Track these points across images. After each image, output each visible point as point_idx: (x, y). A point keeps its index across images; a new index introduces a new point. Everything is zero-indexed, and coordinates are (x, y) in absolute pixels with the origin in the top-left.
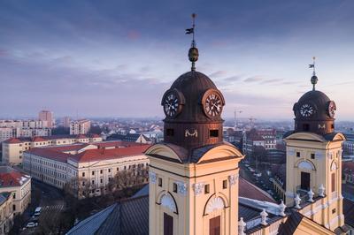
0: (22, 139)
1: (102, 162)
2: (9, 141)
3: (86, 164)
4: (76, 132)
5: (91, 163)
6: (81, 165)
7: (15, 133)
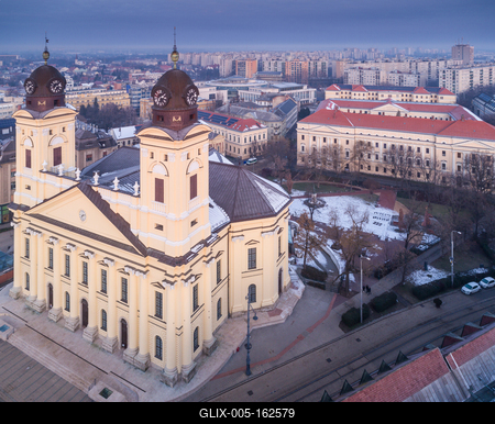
5: (312, 127)
6: (300, 125)
7: (378, 77)
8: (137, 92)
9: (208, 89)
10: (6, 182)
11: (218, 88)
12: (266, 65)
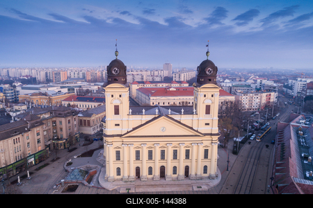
0: (139, 83)
1: (163, 98)
2: (132, 84)
3: (155, 98)
4: (177, 80)
5: (158, 98)
6: (152, 98)
7: (142, 79)
8: (10, 92)
9: (56, 88)
10: (34, 139)
11: (61, 88)
12: (72, 74)
